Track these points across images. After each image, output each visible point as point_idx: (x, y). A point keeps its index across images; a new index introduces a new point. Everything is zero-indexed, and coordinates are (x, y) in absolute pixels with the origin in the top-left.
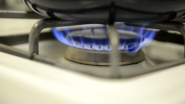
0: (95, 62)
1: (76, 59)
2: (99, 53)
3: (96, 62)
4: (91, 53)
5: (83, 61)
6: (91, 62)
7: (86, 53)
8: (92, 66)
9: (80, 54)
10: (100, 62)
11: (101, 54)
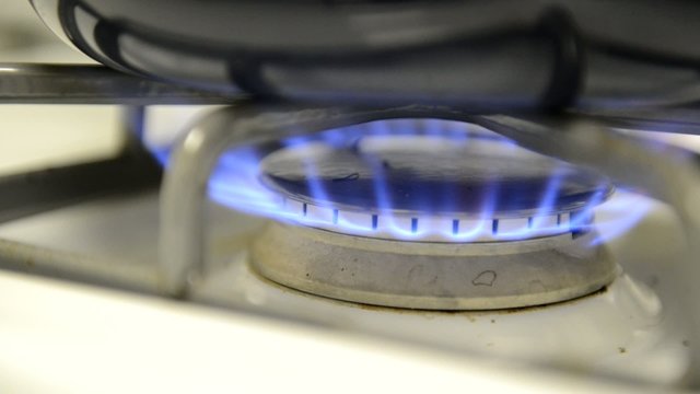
0: (440, 296)
1: (342, 286)
2: (453, 253)
3: (446, 294)
4: (417, 256)
5: (380, 291)
6: (420, 295)
7: (393, 254)
8: (429, 315)
9: (356, 260)
10: (466, 295)
11: (462, 258)
